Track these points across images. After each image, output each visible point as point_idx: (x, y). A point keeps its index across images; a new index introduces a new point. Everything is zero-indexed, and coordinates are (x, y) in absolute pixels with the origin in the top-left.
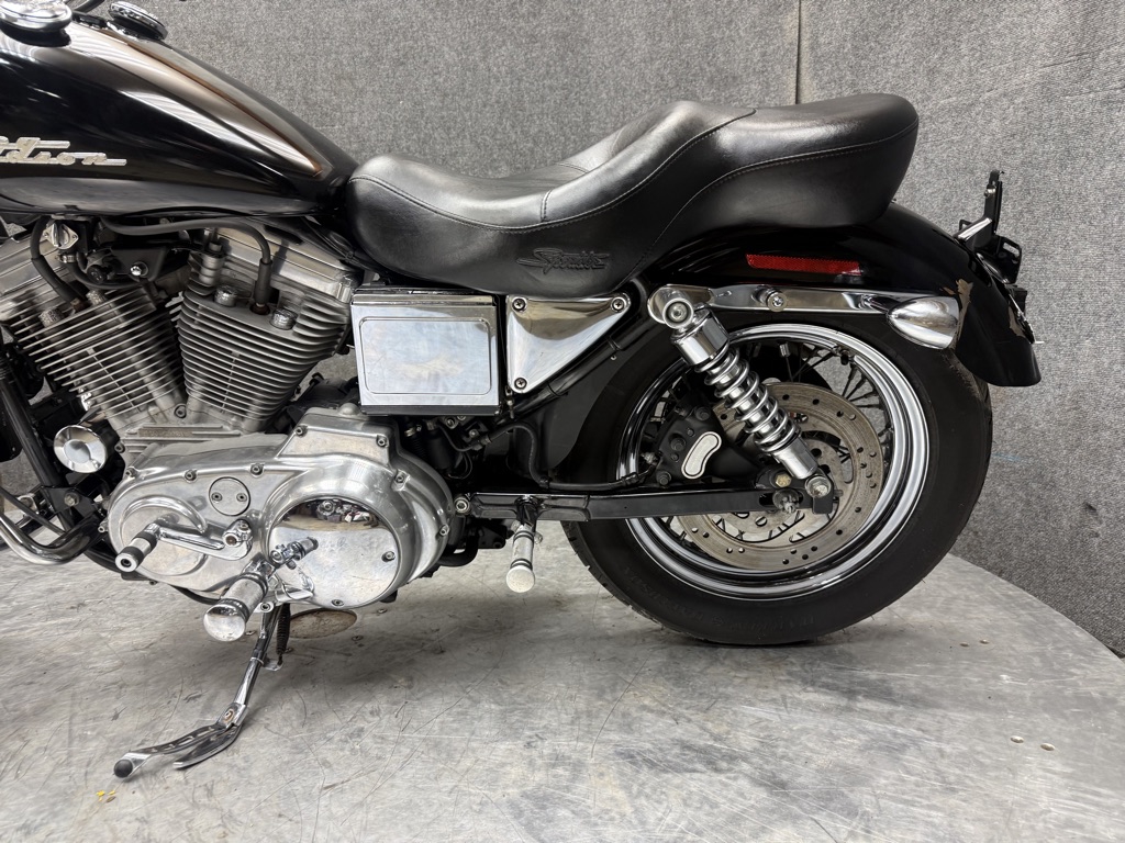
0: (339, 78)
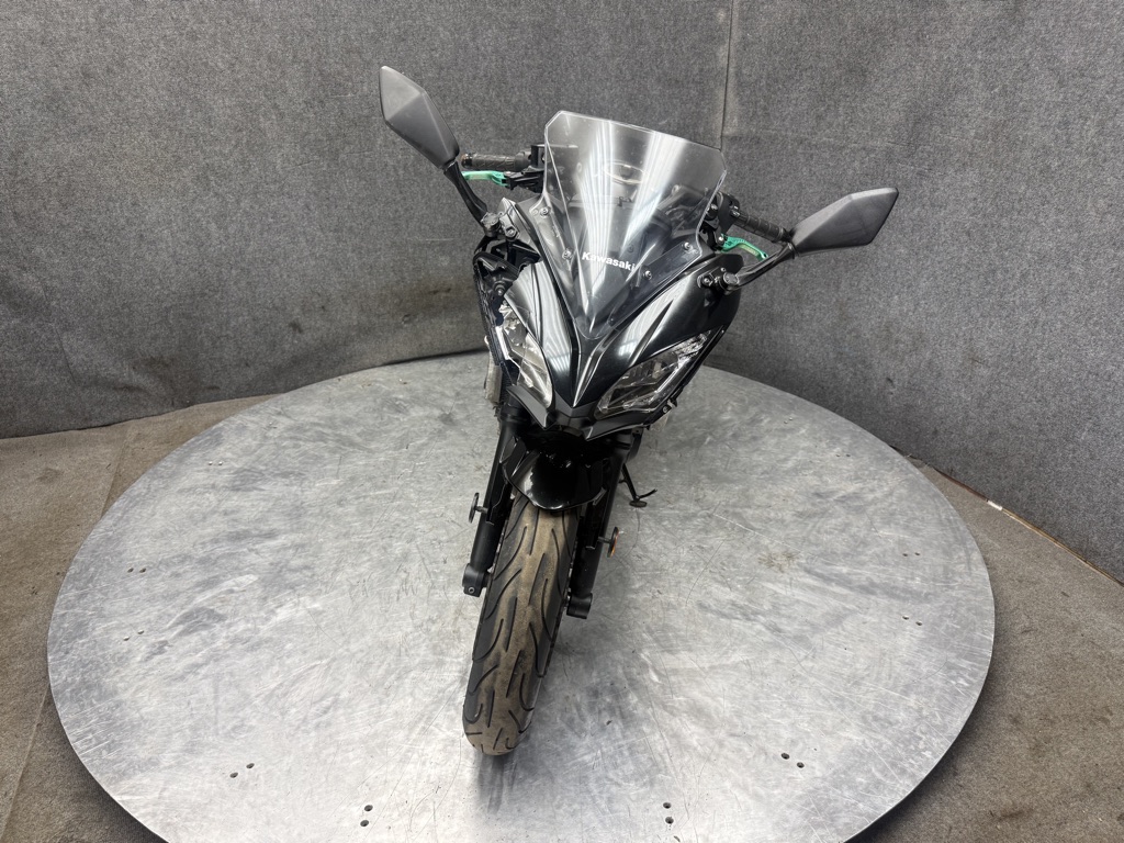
0: (348, 52)
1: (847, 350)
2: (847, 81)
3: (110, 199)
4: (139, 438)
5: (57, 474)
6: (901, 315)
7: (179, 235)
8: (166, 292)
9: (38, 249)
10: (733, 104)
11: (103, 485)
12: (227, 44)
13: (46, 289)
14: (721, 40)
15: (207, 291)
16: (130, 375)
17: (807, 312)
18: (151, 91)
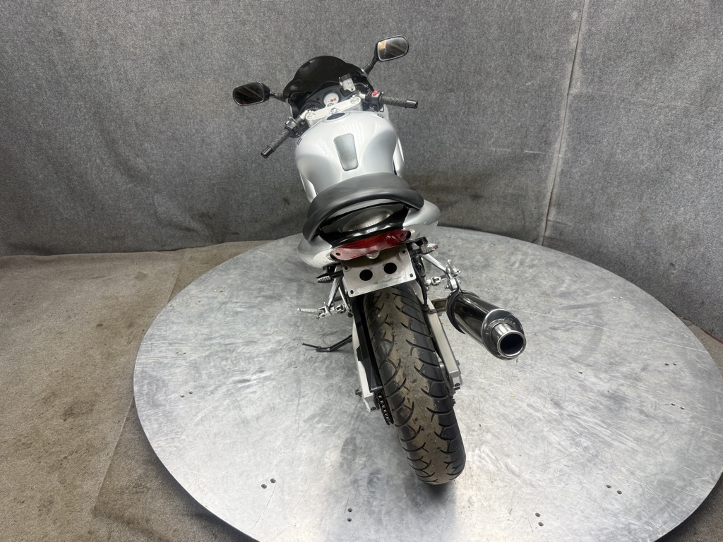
1: (644, 241)
2: (660, 61)
3: (188, 118)
4: (191, 259)
5: (145, 276)
6: (684, 221)
7: (224, 141)
8: (214, 174)
9: (146, 145)
10: (578, 73)
11: (170, 285)
12: (262, 28)
13: (148, 168)
14: (573, 31)
15: (237, 175)
16: (189, 222)
17: (618, 214)
18: (217, 54)
